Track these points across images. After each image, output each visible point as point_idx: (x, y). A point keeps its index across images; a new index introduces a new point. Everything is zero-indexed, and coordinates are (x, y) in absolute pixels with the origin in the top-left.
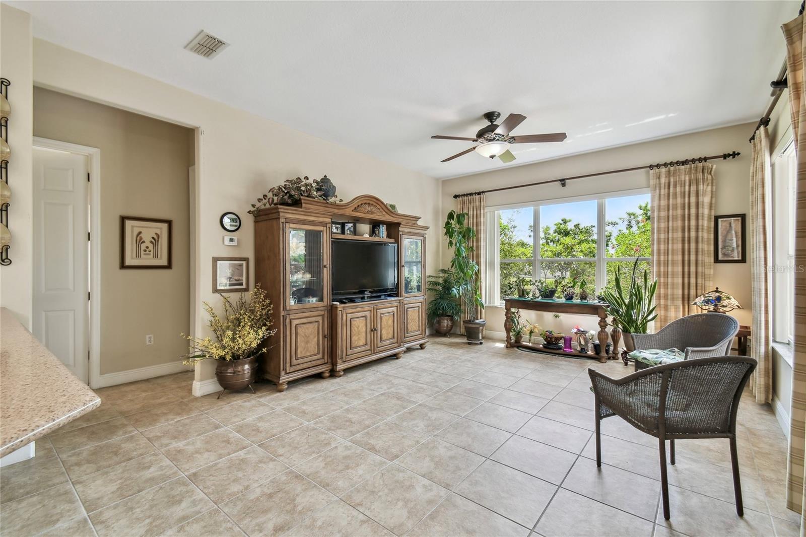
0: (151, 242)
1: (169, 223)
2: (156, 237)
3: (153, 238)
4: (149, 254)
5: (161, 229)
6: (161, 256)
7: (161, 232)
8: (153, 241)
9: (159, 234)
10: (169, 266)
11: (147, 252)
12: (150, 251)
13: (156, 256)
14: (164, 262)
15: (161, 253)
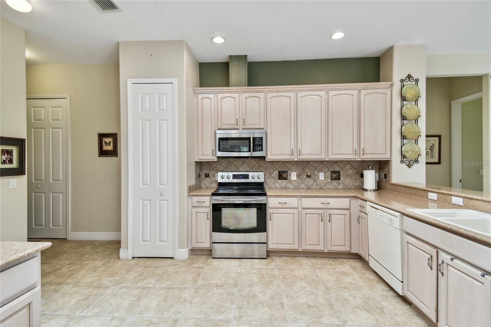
0: (430, 149)
1: (439, 137)
2: (432, 146)
3: (430, 146)
4: (429, 156)
5: (435, 141)
6: (435, 157)
7: (435, 143)
8: (431, 148)
9: (434, 144)
10: (439, 163)
11: (428, 155)
12: (429, 154)
13: (432, 157)
14: (436, 160)
15: (435, 155)
